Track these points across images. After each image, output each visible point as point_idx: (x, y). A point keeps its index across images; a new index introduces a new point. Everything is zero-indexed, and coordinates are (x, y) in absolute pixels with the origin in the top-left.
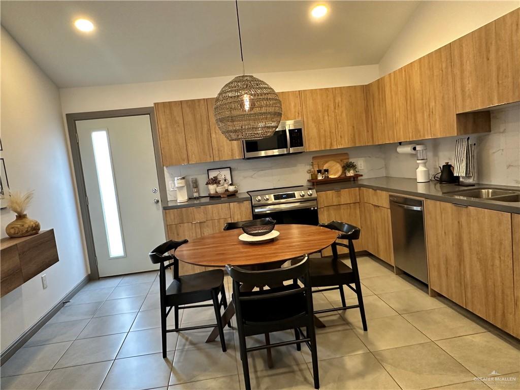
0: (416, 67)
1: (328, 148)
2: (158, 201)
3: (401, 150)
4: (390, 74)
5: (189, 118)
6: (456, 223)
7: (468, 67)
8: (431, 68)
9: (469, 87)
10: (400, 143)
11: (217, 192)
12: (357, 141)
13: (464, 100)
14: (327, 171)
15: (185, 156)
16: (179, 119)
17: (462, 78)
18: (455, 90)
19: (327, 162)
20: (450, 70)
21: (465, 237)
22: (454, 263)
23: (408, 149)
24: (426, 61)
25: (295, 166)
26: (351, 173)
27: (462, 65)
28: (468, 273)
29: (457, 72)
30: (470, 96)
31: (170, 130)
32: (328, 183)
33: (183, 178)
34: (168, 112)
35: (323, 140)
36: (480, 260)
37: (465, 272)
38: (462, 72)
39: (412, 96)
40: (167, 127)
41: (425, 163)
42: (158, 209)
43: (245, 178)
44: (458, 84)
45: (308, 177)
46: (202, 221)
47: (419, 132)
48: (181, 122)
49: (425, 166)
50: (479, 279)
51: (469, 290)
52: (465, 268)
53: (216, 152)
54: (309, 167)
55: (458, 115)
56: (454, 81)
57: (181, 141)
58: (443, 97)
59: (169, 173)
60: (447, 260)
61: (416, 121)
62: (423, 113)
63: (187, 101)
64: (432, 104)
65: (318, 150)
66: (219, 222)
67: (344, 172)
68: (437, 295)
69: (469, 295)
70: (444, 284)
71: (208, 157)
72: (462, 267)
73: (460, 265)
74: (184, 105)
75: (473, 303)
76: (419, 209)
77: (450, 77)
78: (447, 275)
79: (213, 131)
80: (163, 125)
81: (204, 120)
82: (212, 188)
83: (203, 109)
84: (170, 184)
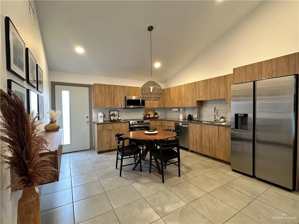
0: (183, 86)
1: (151, 107)
2: (88, 122)
3: (173, 110)
4: (173, 87)
5: (107, 91)
6: (200, 130)
7: (201, 89)
8: (189, 88)
9: (201, 94)
10: (173, 108)
11: (114, 119)
12: (160, 106)
13: (199, 97)
14: (150, 115)
15: (104, 105)
16: (103, 91)
17: (199, 91)
18: (196, 94)
19: (149, 112)
20: (195, 89)
21: (203, 134)
22: (199, 141)
23: (177, 110)
24: (187, 85)
25: (139, 112)
26: (156, 116)
27: (199, 88)
28: (204, 143)
29: (197, 89)
30: (201, 96)
31: (100, 94)
32: (150, 118)
33: (103, 113)
34: (99, 87)
35: (150, 104)
36: (208, 139)
37: (203, 143)
38: (199, 90)
39: (181, 94)
40: (98, 93)
41: (182, 114)
42: (88, 125)
43: (123, 115)
44: (197, 93)
45: (143, 116)
46: (111, 129)
47: (183, 105)
48: (104, 92)
49: (182, 115)
50: (207, 145)
51: (204, 148)
52: (203, 142)
53: (116, 105)
54: (143, 113)
55: (197, 101)
56: (196, 92)
57: (103, 99)
58: (192, 96)
59: (94, 111)
60: (196, 141)
61: (182, 101)
62: (185, 100)
63: (107, 85)
64: (188, 97)
65: (148, 107)
66: (117, 130)
67: (154, 115)
68: (192, 151)
69: (204, 149)
70: (195, 148)
71: (113, 106)
72: (202, 142)
73: (201, 141)
74: (106, 86)
75: (205, 151)
76: (187, 126)
77: (195, 90)
78: (196, 145)
79: (115, 97)
80: (97, 93)
81: (113, 92)
82: (112, 118)
83: (113, 88)
84: (94, 115)
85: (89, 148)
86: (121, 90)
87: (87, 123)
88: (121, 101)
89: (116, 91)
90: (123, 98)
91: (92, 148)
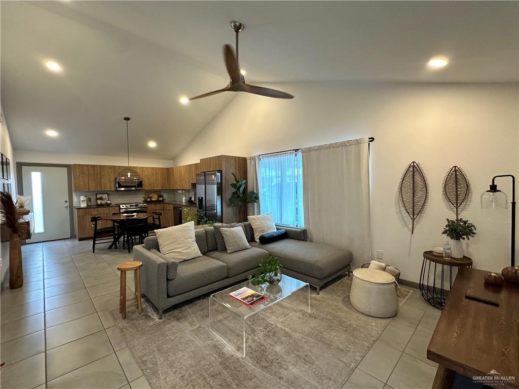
1: (152, 189)
2: (67, 207)
3: (178, 192)
4: (176, 167)
5: (91, 172)
8: (186, 169)
9: (194, 177)
11: (102, 203)
12: (164, 187)
13: (193, 180)
14: (151, 197)
15: (87, 188)
16: (85, 172)
19: (151, 194)
25: (137, 195)
27: (192, 171)
31: (81, 176)
32: (151, 202)
33: (86, 197)
34: (80, 168)
35: (150, 186)
38: (192, 173)
39: (181, 176)
42: (67, 210)
43: (114, 198)
44: (191, 176)
45: (144, 199)
47: (183, 187)
48: (87, 173)
49: (185, 197)
53: (103, 187)
54: (144, 196)
55: (191, 184)
57: (86, 181)
59: (75, 194)
62: (184, 182)
63: (91, 165)
64: (186, 179)
65: (149, 189)
67: (158, 198)
71: (99, 189)
74: (89, 167)
76: (180, 209)
79: (102, 179)
80: (78, 174)
81: (99, 173)
82: (99, 202)
83: (99, 169)
84: (75, 199)
85: (70, 237)
86: (110, 171)
87: (65, 209)
88: (111, 183)
89: (104, 171)
90: (113, 179)
91: (73, 237)
